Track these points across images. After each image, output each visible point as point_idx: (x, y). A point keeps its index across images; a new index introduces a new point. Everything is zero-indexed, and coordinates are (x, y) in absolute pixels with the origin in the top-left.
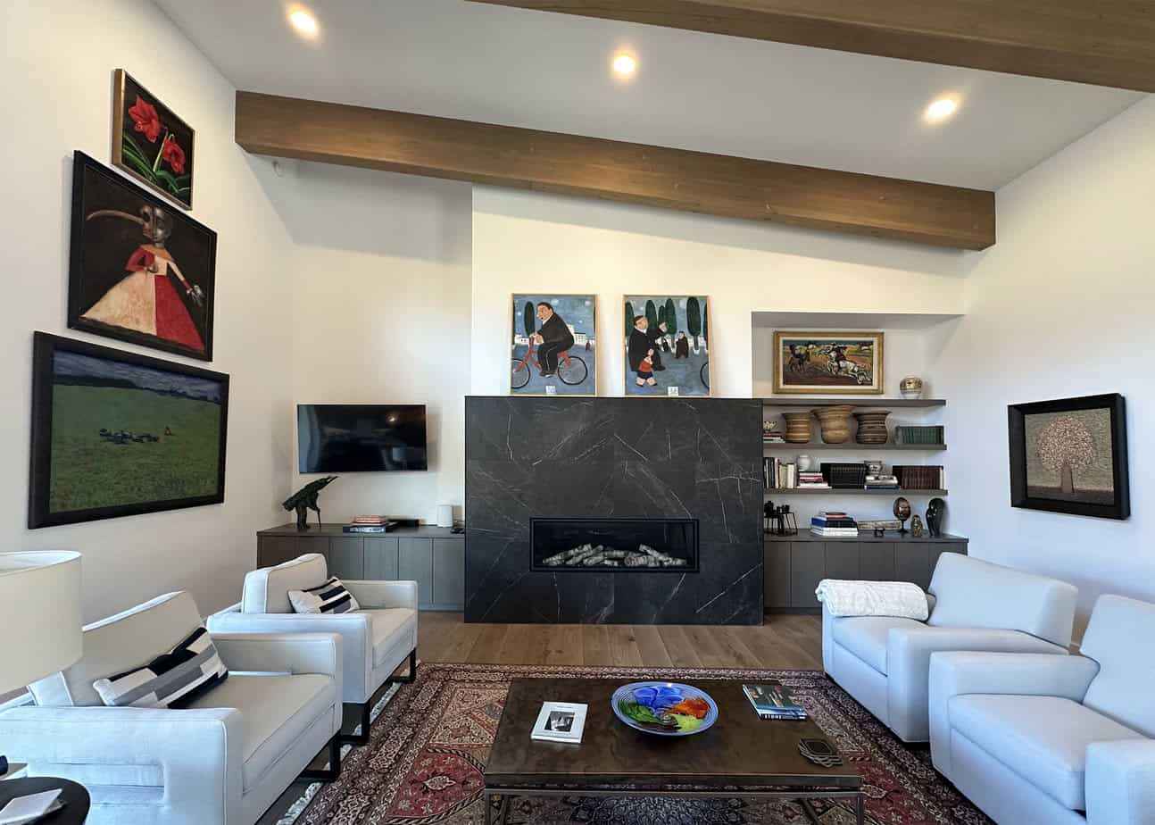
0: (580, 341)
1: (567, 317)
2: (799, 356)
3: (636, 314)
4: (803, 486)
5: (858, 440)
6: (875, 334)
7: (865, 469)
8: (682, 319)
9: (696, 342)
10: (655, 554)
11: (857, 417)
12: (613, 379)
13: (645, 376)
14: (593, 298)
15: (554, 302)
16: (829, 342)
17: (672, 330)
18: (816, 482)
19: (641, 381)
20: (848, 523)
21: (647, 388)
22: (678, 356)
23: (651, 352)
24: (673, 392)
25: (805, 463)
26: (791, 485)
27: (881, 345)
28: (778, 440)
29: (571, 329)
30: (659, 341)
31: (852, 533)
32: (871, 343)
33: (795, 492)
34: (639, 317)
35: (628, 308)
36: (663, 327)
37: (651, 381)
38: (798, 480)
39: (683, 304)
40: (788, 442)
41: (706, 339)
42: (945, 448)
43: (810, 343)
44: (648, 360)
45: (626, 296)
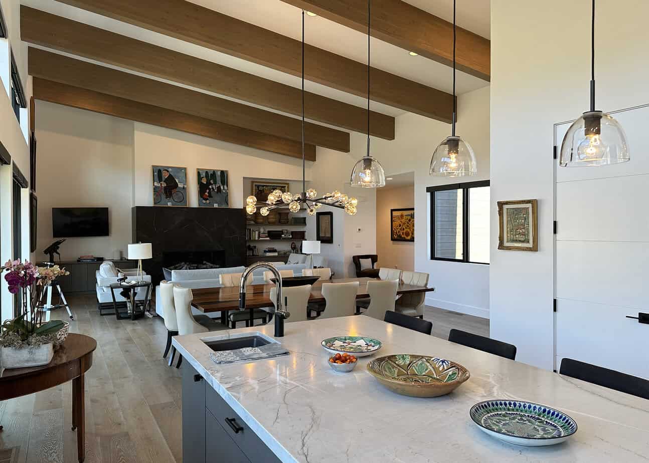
0: (180, 185)
1: (175, 176)
2: (260, 191)
3: (202, 176)
4: (261, 239)
5: (280, 223)
6: (286, 184)
7: (282, 232)
8: (218, 179)
9: (224, 187)
10: (209, 264)
11: (280, 214)
12: (194, 200)
13: (206, 200)
14: (185, 169)
15: (170, 170)
16: (271, 186)
17: (215, 183)
18: (265, 237)
19: (204, 202)
20: (275, 251)
21: (206, 204)
22: (217, 192)
23: (208, 191)
24: (216, 206)
25: (262, 230)
26: (257, 239)
27: (288, 187)
28: (252, 222)
29: (177, 181)
30: (210, 187)
31: (276, 254)
32: (285, 187)
33: (258, 241)
34: (203, 177)
35: (199, 174)
36: (212, 182)
37: (208, 201)
38: (259, 237)
39: (219, 173)
40: (256, 223)
41: (227, 186)
42: (306, 225)
43: (264, 186)
44: (206, 194)
45: (198, 169)
